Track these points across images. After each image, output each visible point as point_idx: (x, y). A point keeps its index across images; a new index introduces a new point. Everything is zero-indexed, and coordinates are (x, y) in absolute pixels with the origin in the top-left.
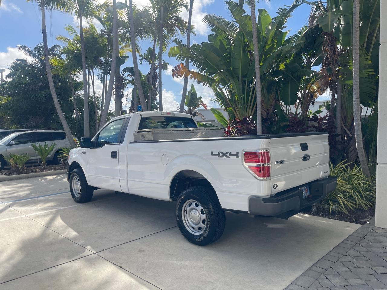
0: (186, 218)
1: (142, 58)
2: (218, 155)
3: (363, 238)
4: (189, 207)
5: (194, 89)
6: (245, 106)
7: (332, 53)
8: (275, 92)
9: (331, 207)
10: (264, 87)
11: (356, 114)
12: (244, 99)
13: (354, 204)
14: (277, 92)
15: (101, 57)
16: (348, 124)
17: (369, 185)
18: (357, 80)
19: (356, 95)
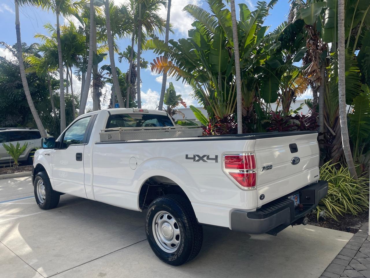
0: (157, 233)
1: (121, 56)
2: (194, 158)
3: (358, 250)
4: (160, 220)
5: (173, 87)
6: (225, 104)
7: (315, 48)
8: (255, 89)
9: (318, 212)
10: (244, 84)
11: (342, 111)
12: (223, 96)
13: (342, 209)
14: (257, 90)
15: (79, 55)
16: (331, 123)
17: (357, 188)
18: (343, 76)
19: (342, 91)
